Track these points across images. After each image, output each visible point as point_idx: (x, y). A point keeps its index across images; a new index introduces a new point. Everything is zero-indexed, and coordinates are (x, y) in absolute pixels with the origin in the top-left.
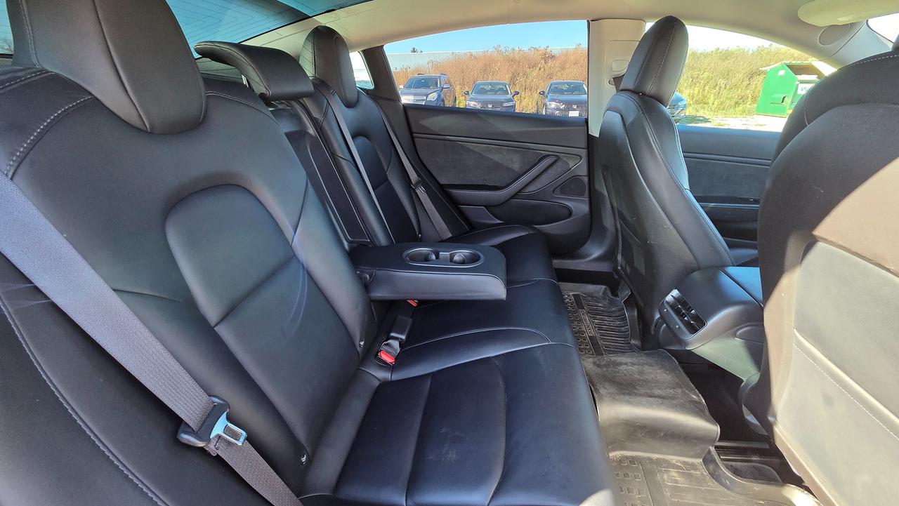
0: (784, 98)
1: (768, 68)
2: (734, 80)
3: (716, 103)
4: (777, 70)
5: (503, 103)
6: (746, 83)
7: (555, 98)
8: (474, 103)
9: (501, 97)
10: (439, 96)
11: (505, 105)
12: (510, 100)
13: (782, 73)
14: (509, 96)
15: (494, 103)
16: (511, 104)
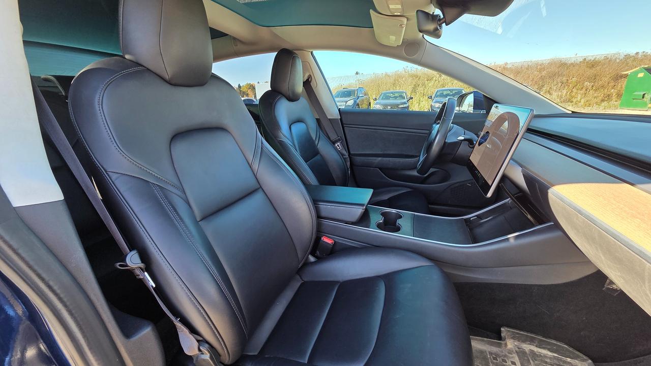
0: (644, 95)
1: (629, 72)
2: (600, 83)
3: (583, 101)
4: (637, 73)
5: (398, 105)
6: (612, 84)
7: (439, 100)
8: (378, 106)
9: (399, 101)
10: (355, 102)
11: (401, 106)
12: (405, 103)
13: (641, 75)
14: (405, 100)
15: (392, 106)
16: (405, 106)
